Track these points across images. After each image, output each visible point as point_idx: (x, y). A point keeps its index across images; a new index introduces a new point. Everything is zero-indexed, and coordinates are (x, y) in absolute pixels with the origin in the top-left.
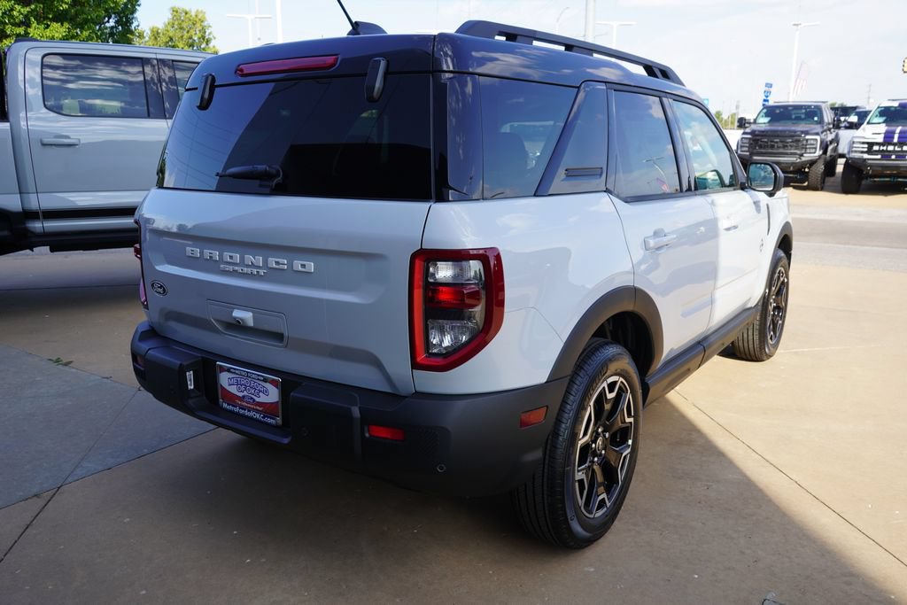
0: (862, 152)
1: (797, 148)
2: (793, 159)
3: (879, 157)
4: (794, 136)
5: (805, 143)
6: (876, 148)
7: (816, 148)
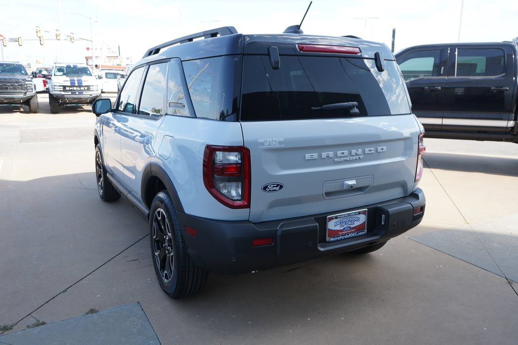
0: (60, 91)
1: (22, 89)
2: (22, 96)
3: (70, 93)
4: (18, 82)
5: (26, 86)
6: (67, 88)
7: (32, 89)
